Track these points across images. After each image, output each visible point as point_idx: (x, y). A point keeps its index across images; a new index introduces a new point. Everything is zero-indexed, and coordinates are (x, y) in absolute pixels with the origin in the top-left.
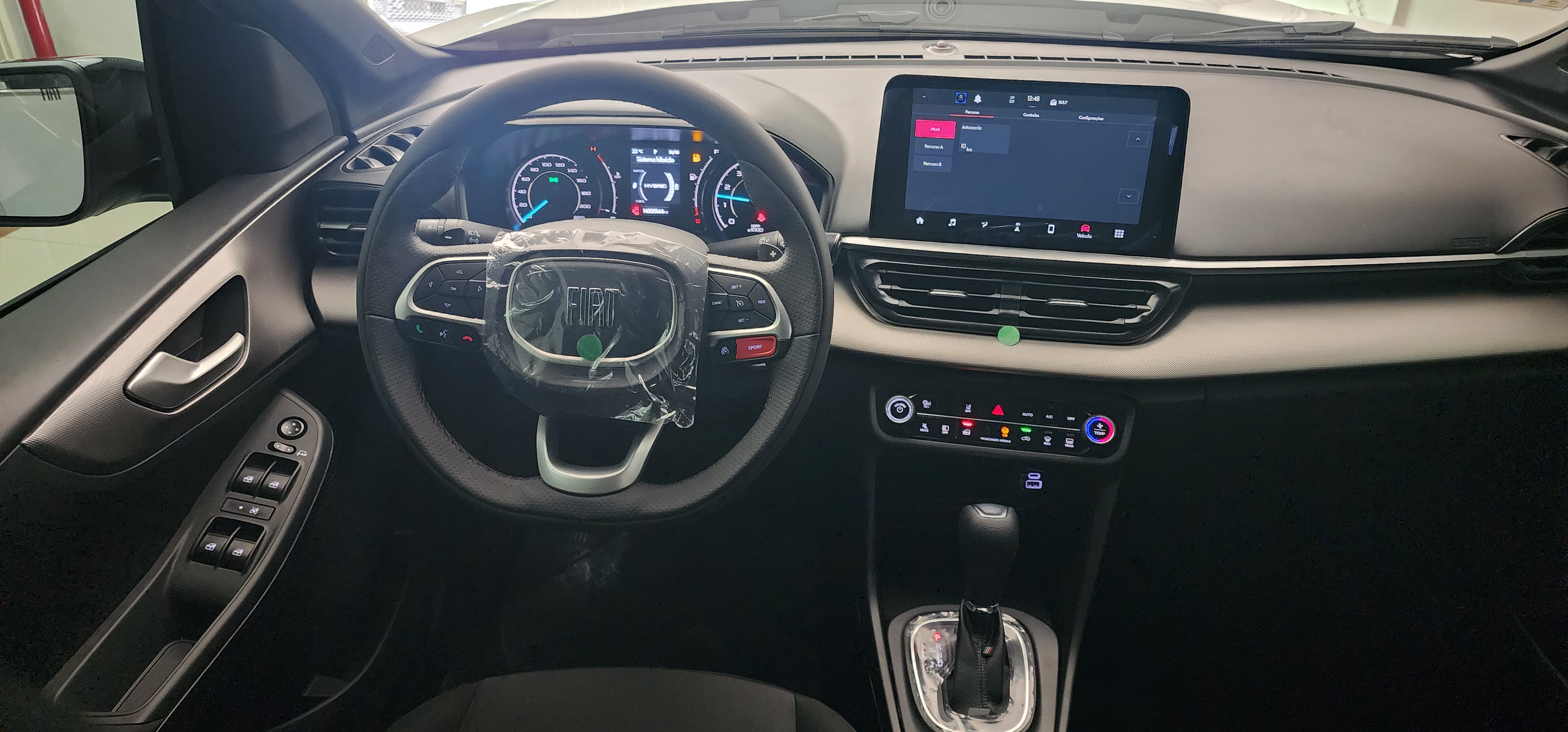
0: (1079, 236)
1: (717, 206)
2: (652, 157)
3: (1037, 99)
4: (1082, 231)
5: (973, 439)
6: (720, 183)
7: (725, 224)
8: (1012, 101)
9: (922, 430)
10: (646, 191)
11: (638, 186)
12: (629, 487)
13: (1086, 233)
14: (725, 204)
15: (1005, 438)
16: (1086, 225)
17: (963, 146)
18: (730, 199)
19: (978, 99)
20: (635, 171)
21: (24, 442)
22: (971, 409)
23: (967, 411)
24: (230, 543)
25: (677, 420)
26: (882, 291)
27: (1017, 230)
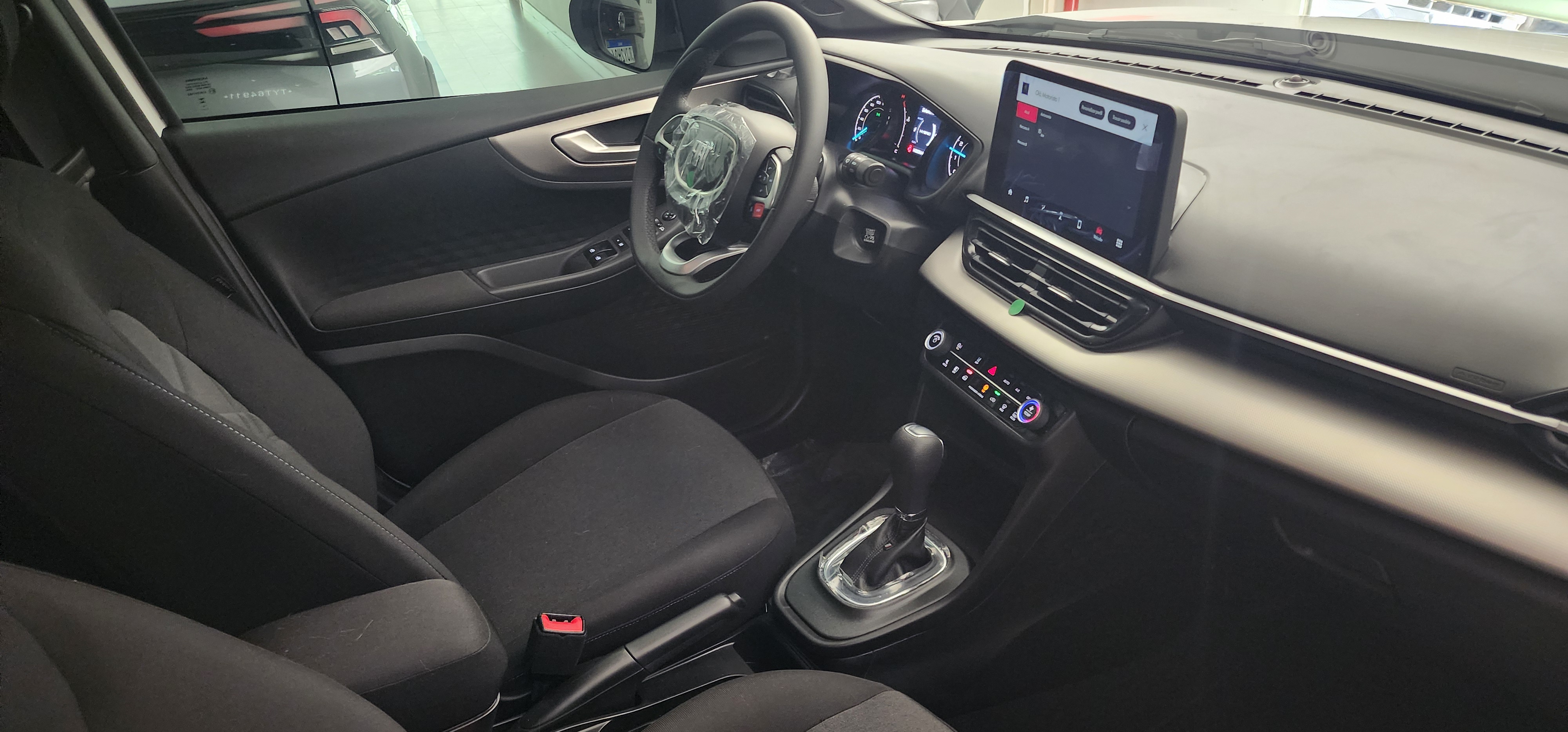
0: (1095, 237)
1: (951, 157)
4: (1097, 234)
5: (965, 385)
7: (951, 172)
9: (944, 364)
10: (920, 134)
11: (917, 130)
12: (685, 275)
13: (1098, 236)
14: (956, 156)
15: (983, 394)
16: (1102, 229)
17: (1040, 131)
18: (959, 155)
20: (919, 118)
21: (489, 138)
22: (979, 363)
23: (976, 362)
24: (601, 252)
25: (701, 237)
26: (973, 245)
27: (1060, 218)
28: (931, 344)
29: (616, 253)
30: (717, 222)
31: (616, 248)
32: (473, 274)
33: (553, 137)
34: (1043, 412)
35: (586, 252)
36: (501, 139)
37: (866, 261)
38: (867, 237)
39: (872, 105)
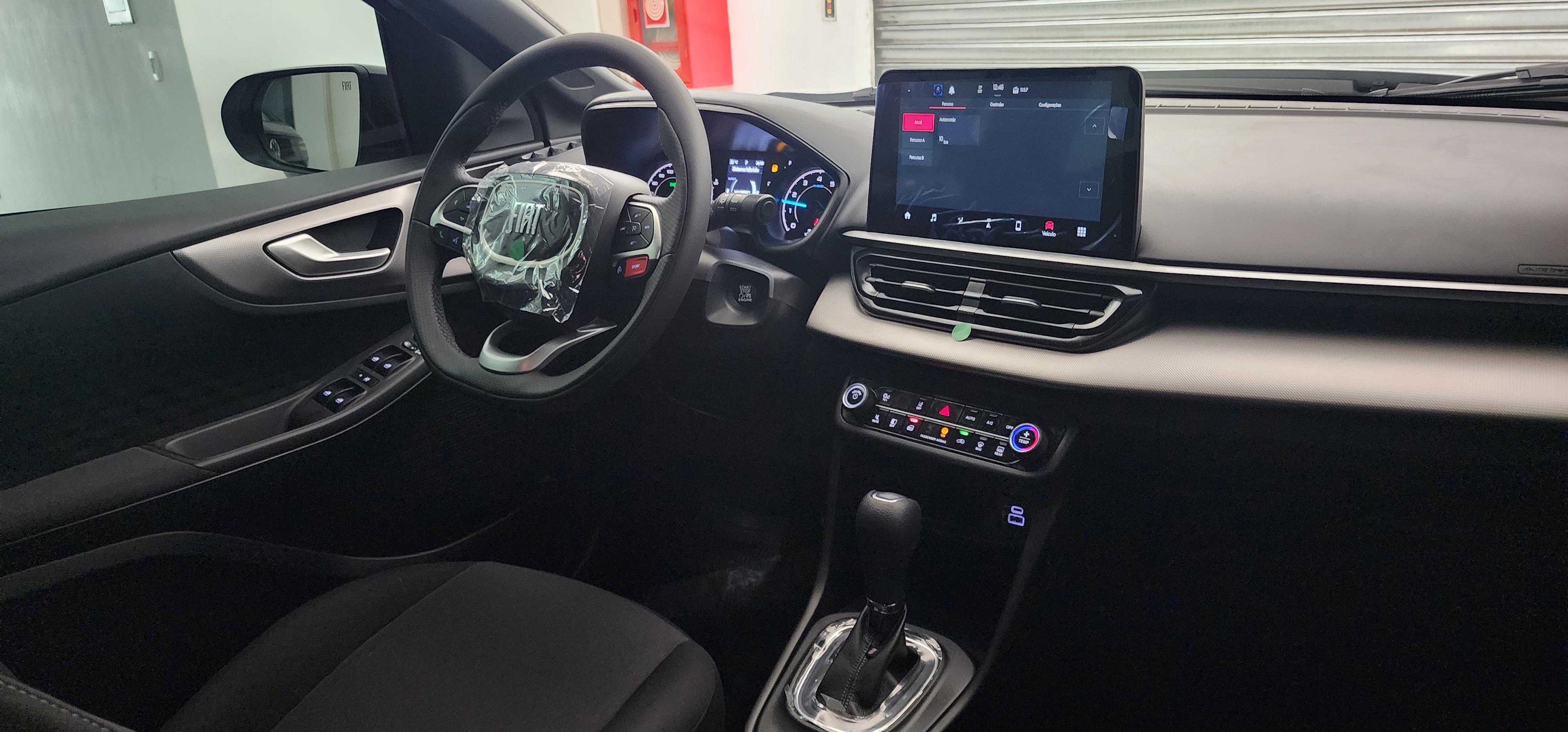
0: (1045, 234)
1: (784, 211)
2: (743, 167)
3: (1001, 87)
4: (1046, 229)
5: (915, 435)
6: (789, 191)
7: (788, 227)
8: (980, 91)
9: (873, 421)
12: (526, 373)
13: (1050, 231)
14: (790, 210)
15: (943, 439)
16: (1050, 222)
17: (941, 138)
18: (794, 206)
19: (952, 91)
20: (729, 179)
21: (174, 252)
22: (922, 407)
23: (918, 408)
24: (340, 394)
25: (556, 314)
26: (869, 284)
27: (988, 226)
28: (850, 400)
29: (364, 390)
30: (577, 292)
31: (361, 385)
32: (159, 448)
33: (265, 244)
34: (1042, 435)
35: (318, 397)
36: (190, 251)
37: (750, 322)
38: (741, 296)
39: (662, 176)
